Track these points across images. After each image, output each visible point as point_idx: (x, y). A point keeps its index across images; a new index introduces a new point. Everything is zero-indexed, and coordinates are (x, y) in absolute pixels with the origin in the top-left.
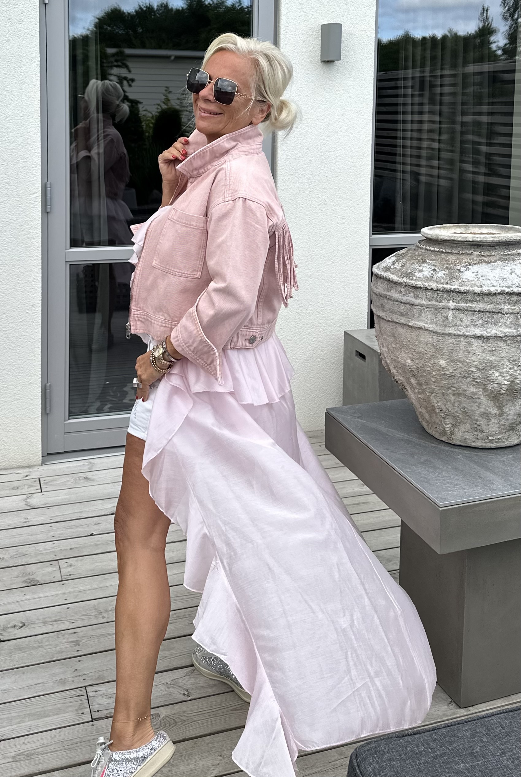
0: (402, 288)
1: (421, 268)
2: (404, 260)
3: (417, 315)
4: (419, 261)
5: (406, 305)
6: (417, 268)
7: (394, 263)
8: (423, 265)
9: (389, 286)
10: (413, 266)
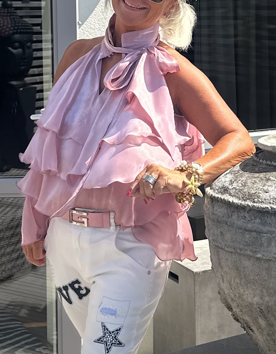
0: (246, 213)
1: (265, 188)
2: (244, 179)
3: (265, 244)
4: (262, 179)
5: (252, 233)
6: (261, 187)
7: (231, 183)
8: (268, 184)
9: (229, 211)
10: (255, 186)
